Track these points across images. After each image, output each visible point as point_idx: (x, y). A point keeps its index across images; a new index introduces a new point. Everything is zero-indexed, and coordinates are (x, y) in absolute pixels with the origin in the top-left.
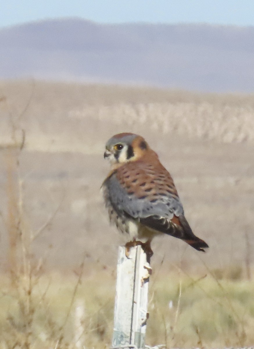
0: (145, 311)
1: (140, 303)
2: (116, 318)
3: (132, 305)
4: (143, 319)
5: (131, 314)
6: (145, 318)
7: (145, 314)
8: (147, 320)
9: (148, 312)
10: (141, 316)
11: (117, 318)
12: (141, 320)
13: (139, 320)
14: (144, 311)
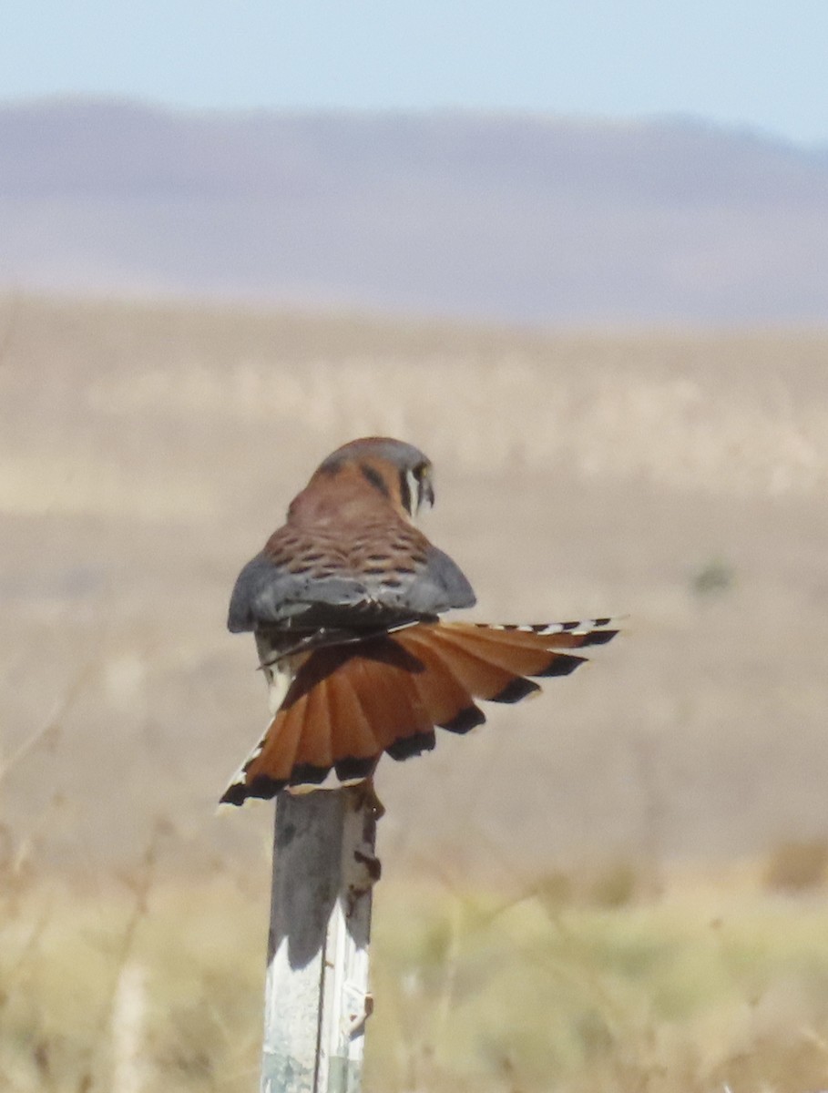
0: (360, 993)
1: (346, 967)
2: (270, 1013)
3: (319, 972)
4: (353, 1018)
5: (317, 1003)
6: (361, 1013)
7: (362, 1002)
8: (366, 1022)
9: (369, 995)
10: (349, 1006)
11: (274, 1015)
12: (349, 1021)
13: (342, 1019)
14: (357, 991)
